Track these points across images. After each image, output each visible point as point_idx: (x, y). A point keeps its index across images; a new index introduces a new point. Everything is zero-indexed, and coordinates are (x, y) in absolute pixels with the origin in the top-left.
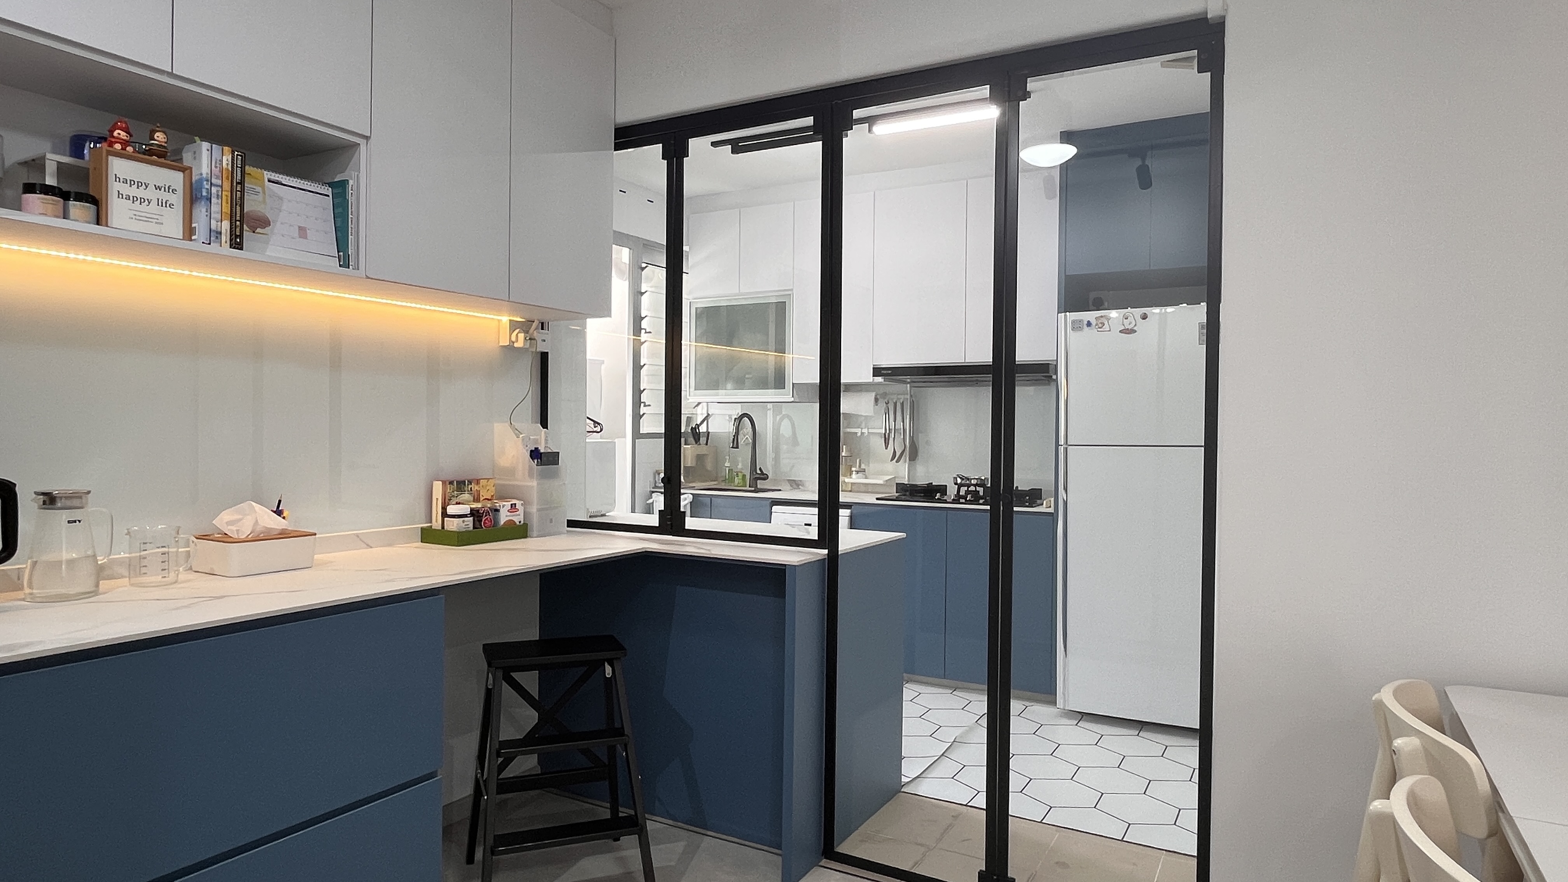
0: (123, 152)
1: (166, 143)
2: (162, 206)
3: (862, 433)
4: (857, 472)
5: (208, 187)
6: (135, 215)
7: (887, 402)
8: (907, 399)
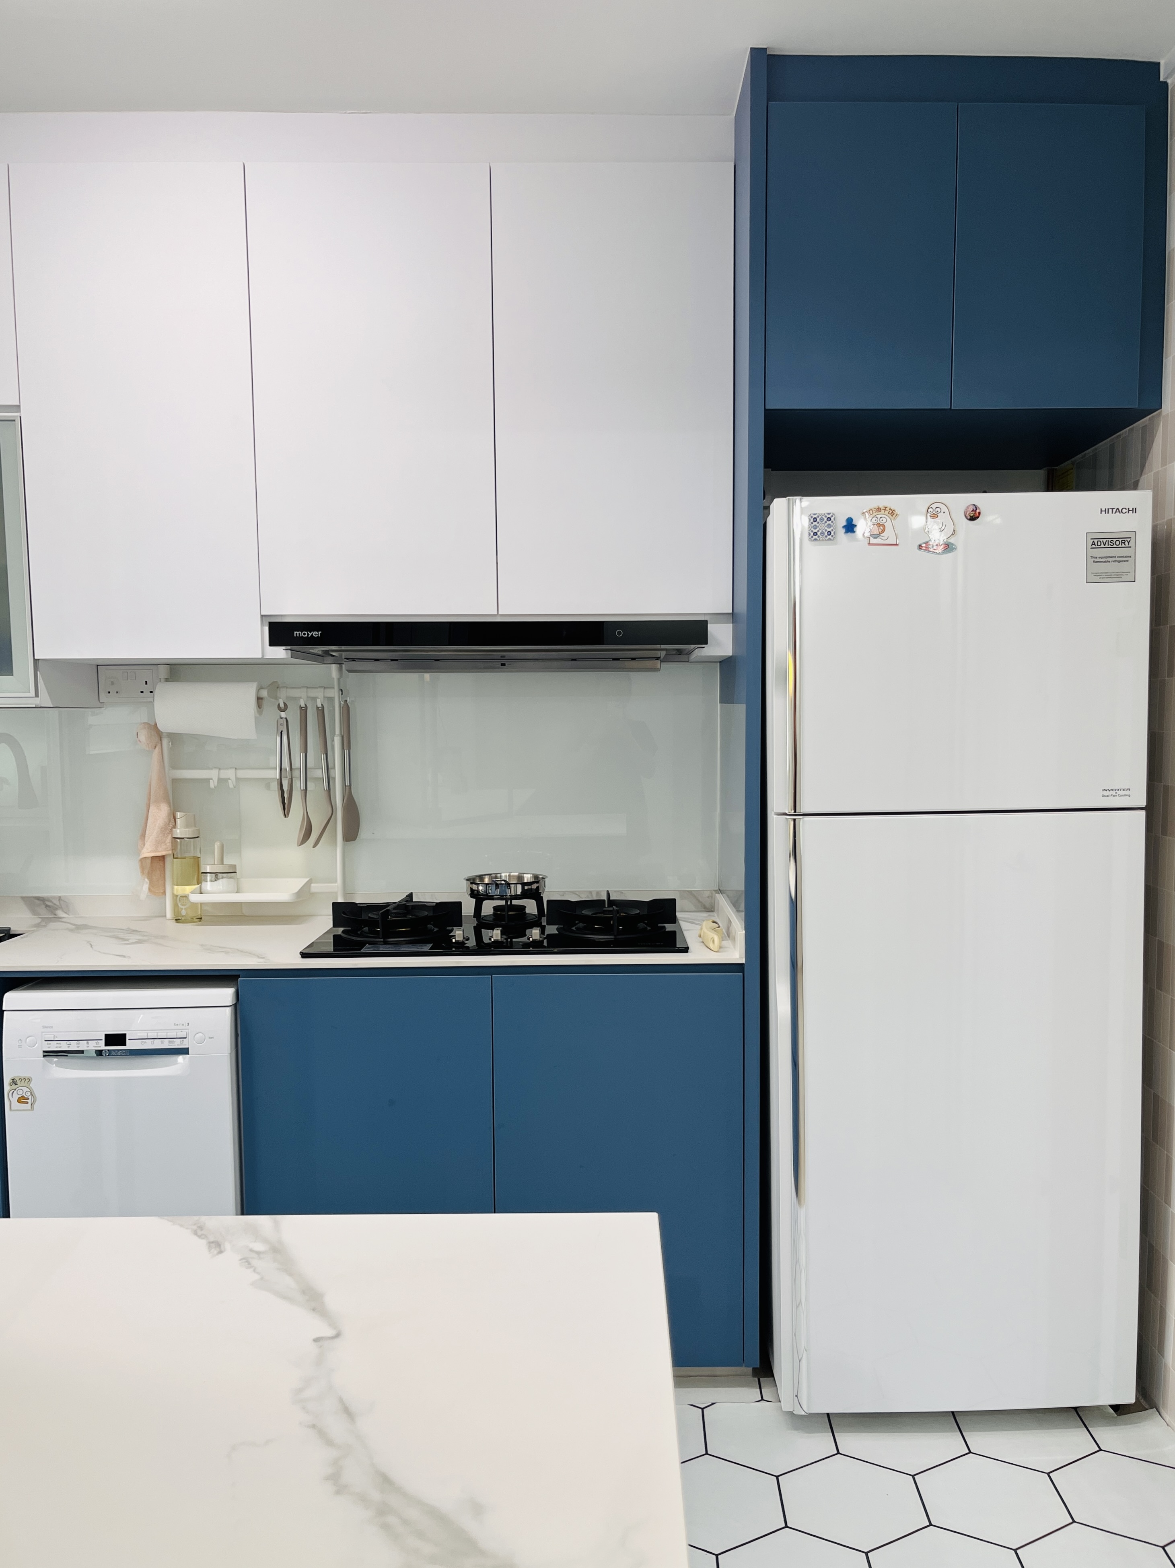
3: (222, 781)
4: (216, 875)
7: (282, 705)
8: (331, 699)
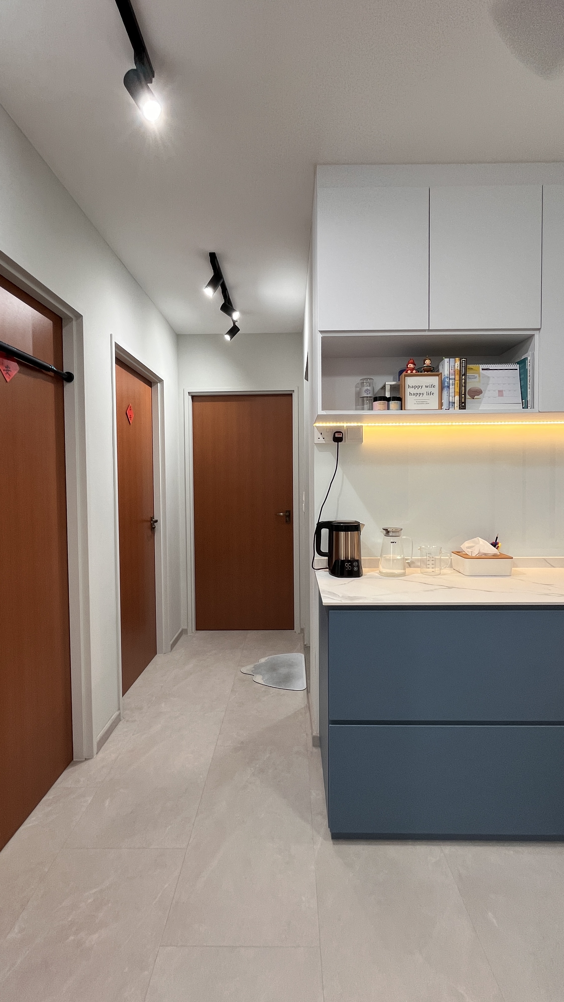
0: (411, 373)
1: (430, 364)
2: (429, 395)
5: (448, 381)
6: (417, 402)
